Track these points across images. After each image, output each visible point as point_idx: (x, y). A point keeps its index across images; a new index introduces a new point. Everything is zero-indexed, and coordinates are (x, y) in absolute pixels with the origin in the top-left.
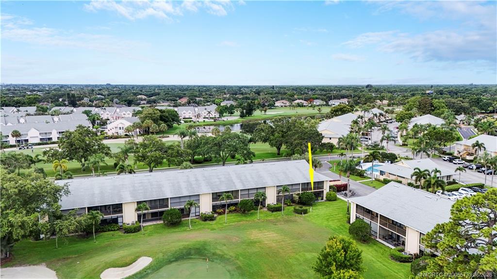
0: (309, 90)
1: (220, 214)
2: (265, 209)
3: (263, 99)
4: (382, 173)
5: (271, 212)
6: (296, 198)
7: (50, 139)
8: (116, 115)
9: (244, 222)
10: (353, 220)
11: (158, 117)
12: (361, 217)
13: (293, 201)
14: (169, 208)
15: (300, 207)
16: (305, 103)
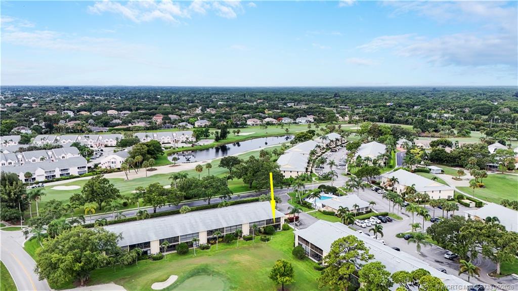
0: (280, 99)
1: (212, 244)
2: (242, 239)
3: (235, 117)
4: (323, 206)
5: (245, 241)
6: (262, 230)
7: (54, 176)
8: (99, 142)
9: (229, 249)
10: (297, 245)
11: (146, 152)
12: (301, 243)
13: (260, 232)
14: (180, 243)
15: (265, 237)
16: (275, 121)
